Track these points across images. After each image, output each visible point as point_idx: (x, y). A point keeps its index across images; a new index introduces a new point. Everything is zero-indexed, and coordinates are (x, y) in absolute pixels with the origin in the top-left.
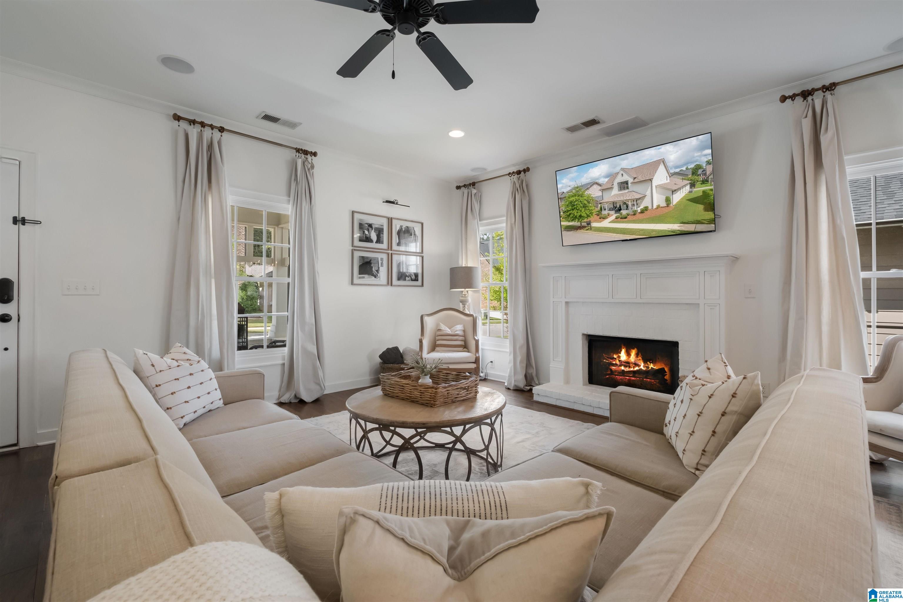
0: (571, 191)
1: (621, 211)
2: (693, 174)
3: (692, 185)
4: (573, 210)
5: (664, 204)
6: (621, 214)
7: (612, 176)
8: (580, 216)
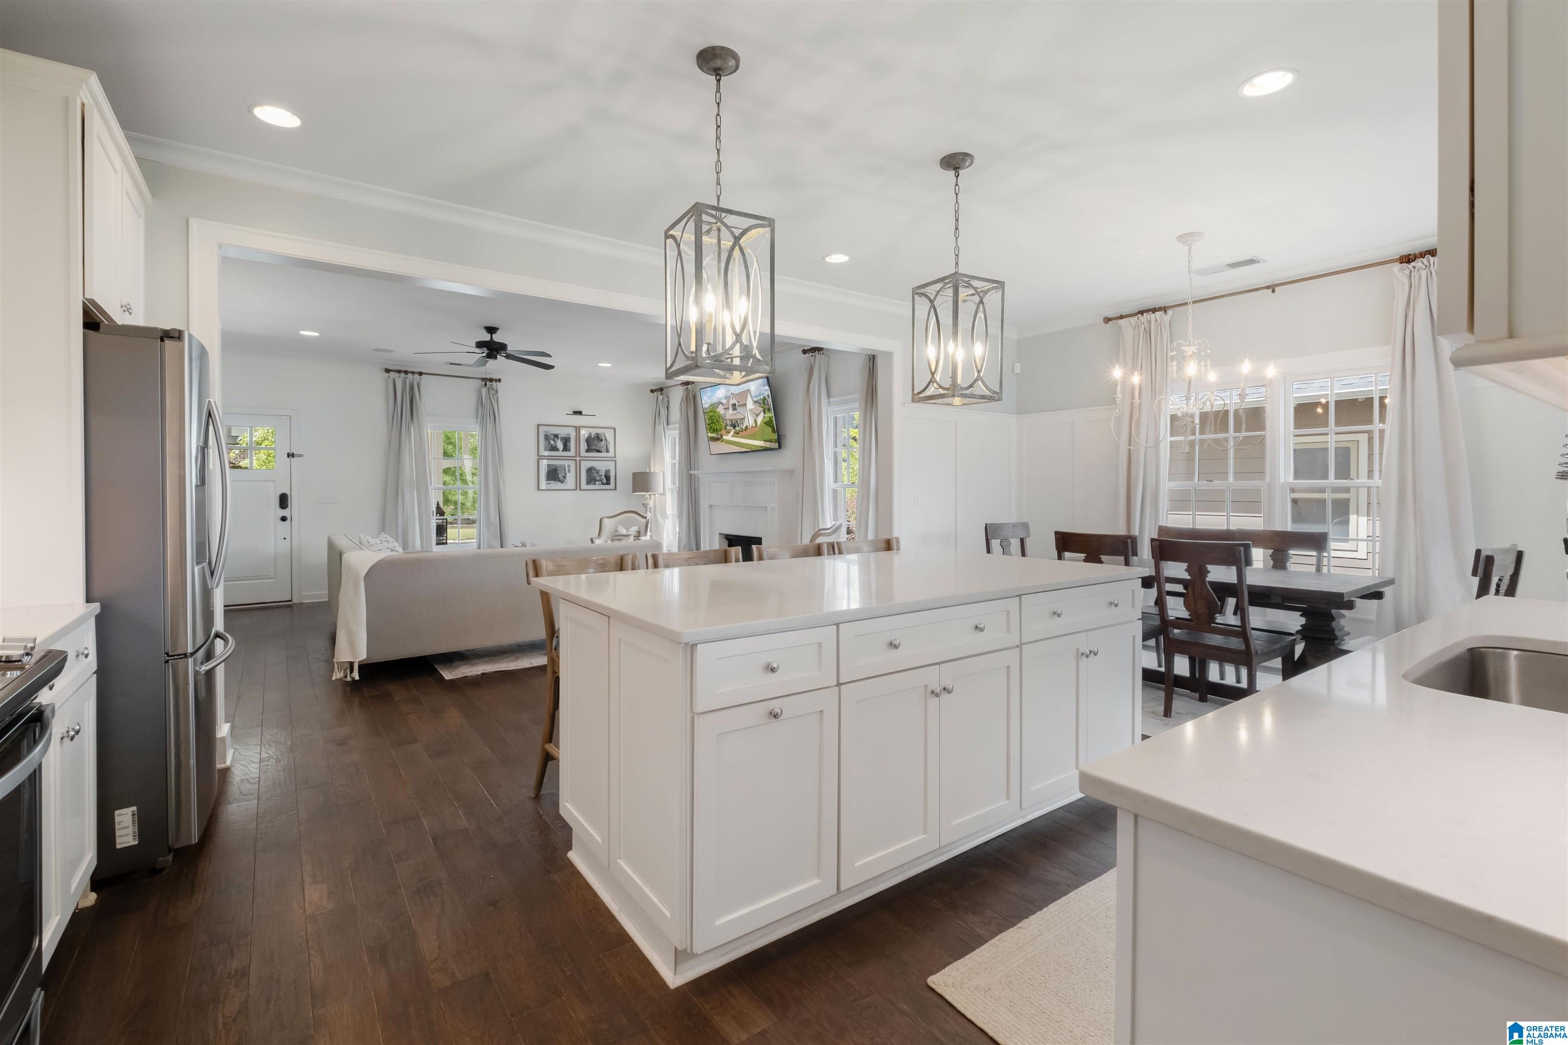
0: (709, 408)
1: (736, 428)
2: (764, 403)
3: (764, 412)
4: (712, 423)
5: (754, 425)
6: (736, 430)
7: (728, 398)
8: (717, 429)
